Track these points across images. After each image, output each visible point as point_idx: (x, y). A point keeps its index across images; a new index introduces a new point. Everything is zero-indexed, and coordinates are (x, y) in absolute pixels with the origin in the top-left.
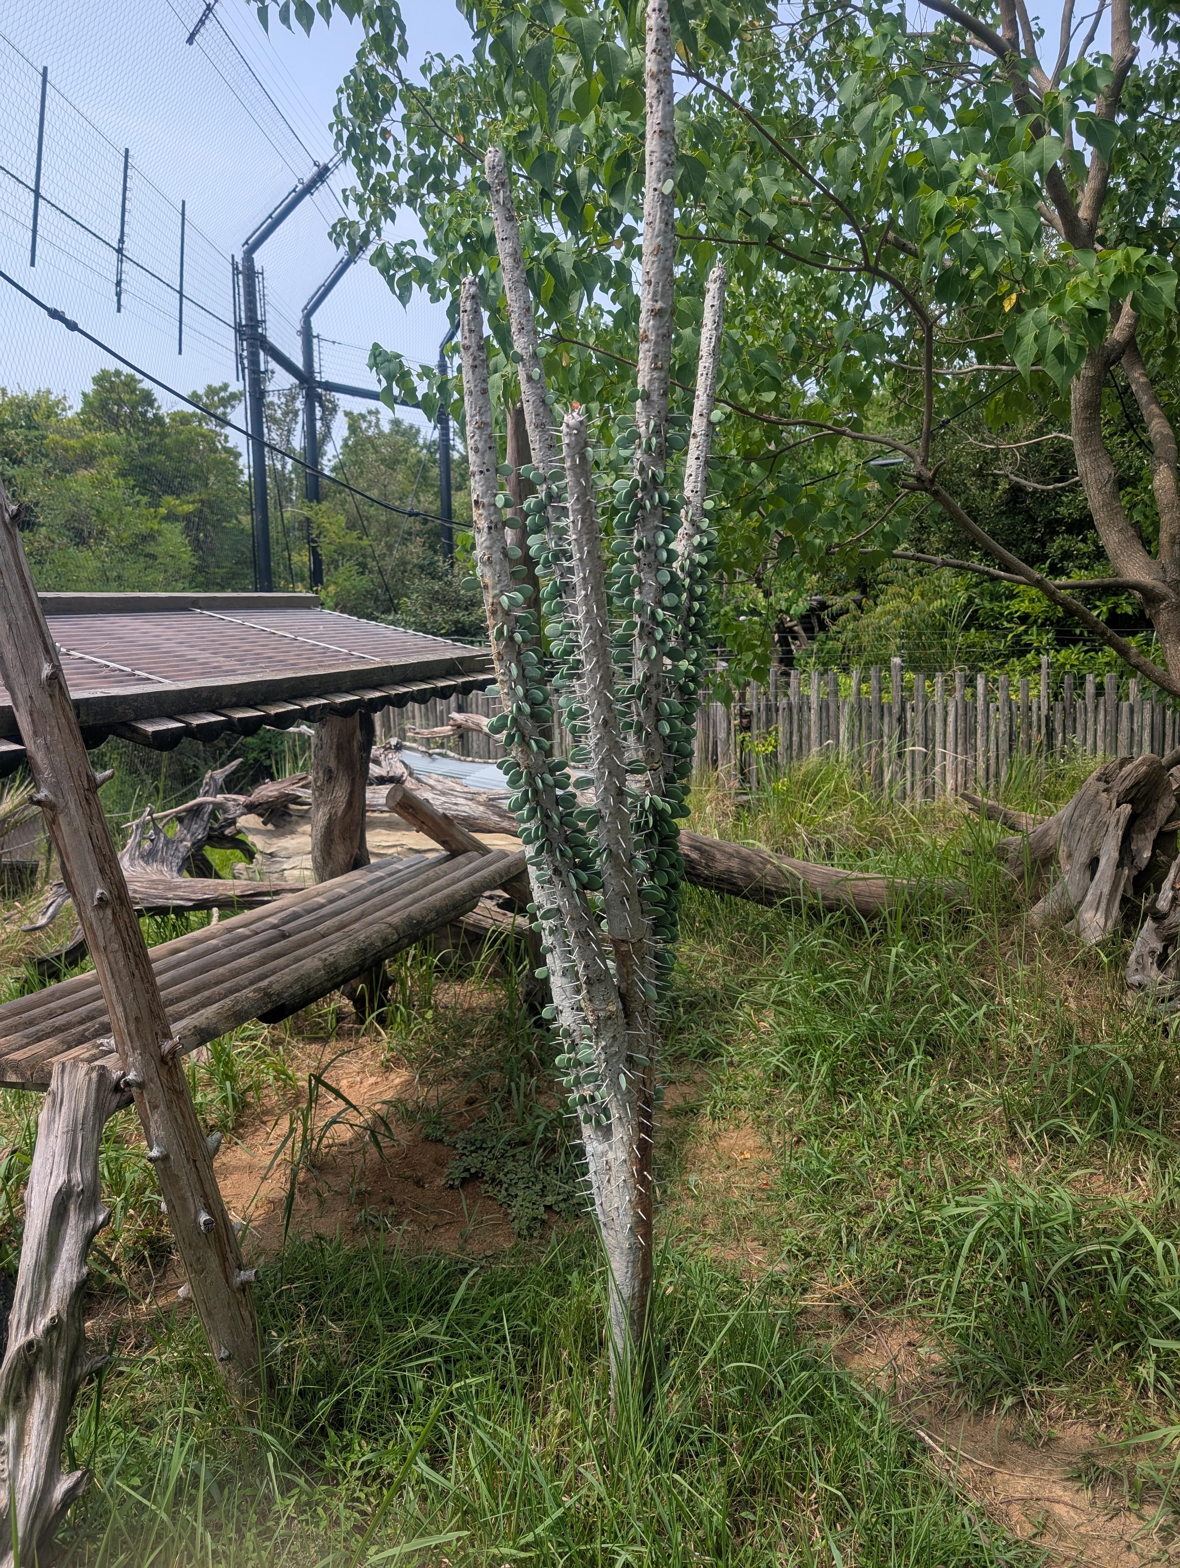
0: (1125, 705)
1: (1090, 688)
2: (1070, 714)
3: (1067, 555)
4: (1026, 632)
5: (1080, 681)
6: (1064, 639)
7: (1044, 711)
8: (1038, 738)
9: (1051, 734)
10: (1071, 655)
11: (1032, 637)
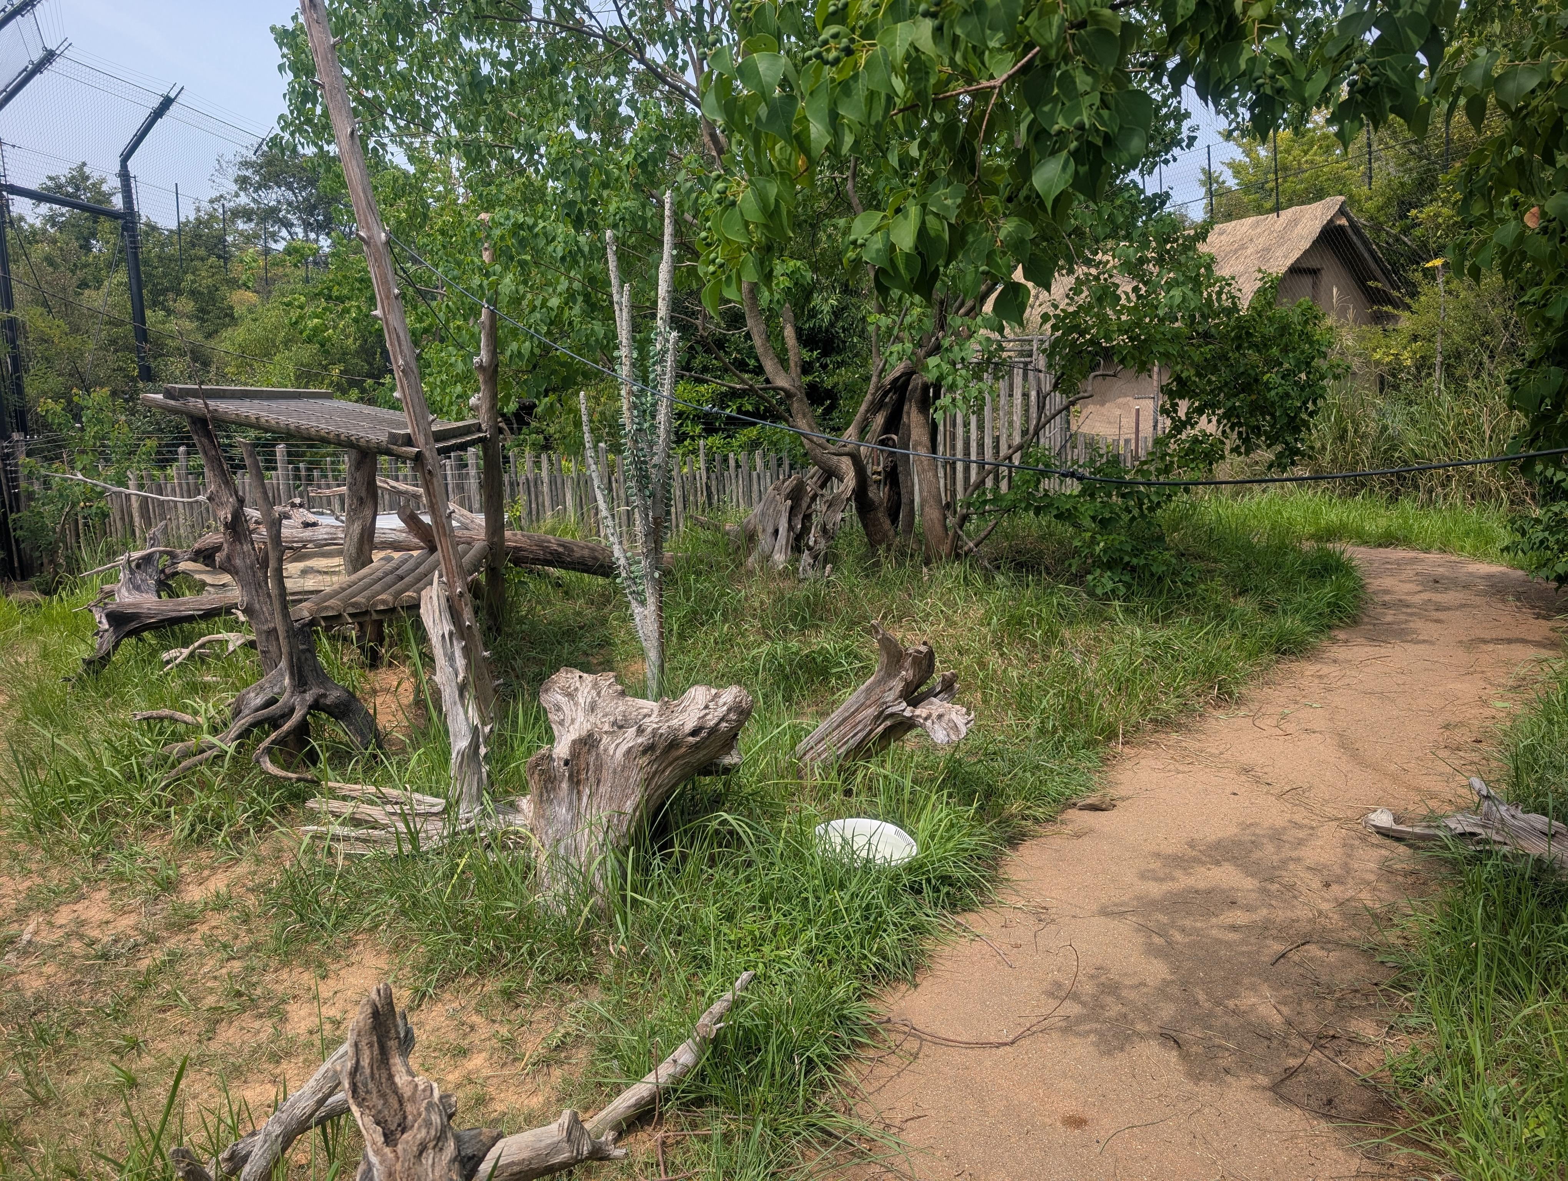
0: (754, 474)
1: (732, 463)
2: (720, 479)
3: (705, 369)
4: (681, 425)
5: (726, 460)
6: (710, 430)
7: (704, 480)
8: (702, 499)
9: (710, 496)
10: (715, 440)
11: (688, 428)
